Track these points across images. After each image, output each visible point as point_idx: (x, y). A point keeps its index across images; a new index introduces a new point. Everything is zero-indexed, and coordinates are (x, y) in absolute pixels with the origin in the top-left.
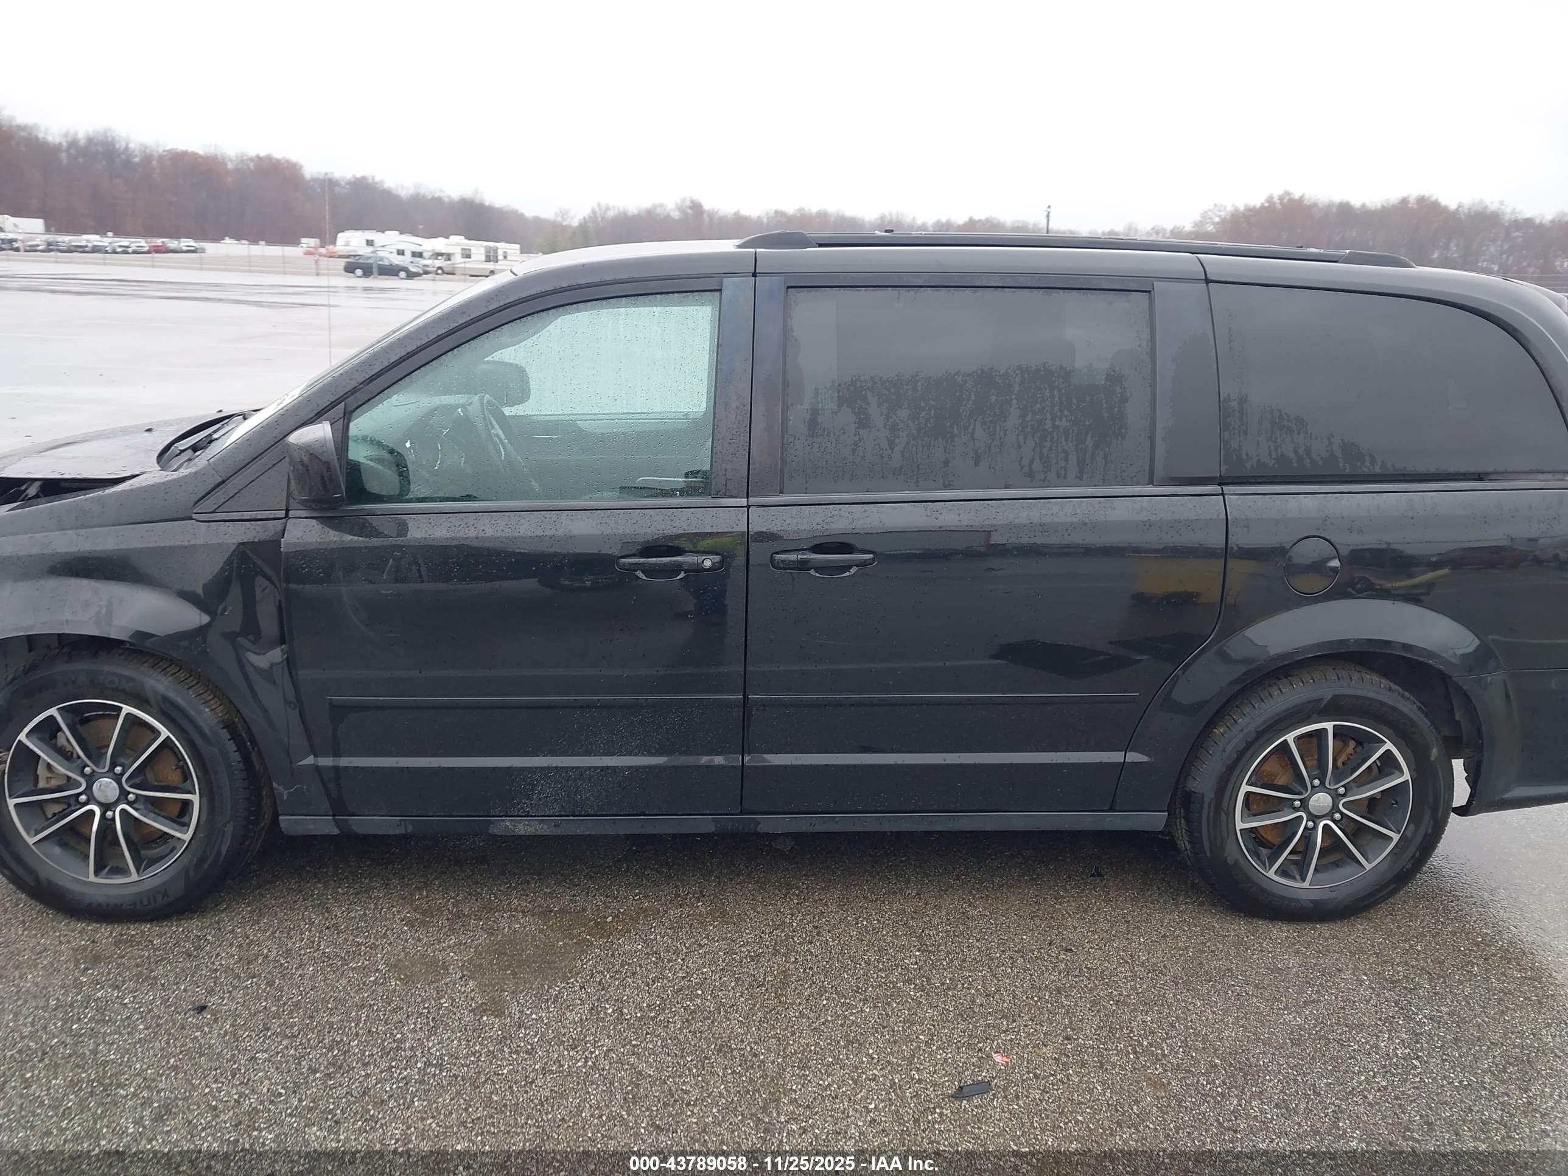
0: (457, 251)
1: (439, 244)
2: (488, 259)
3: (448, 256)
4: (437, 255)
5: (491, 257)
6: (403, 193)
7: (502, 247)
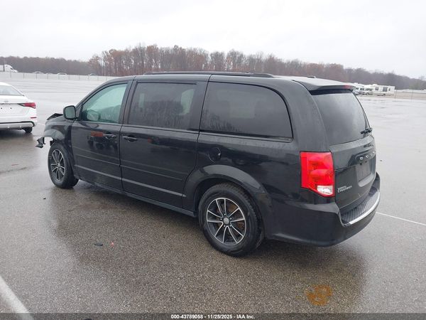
0: (374, 88)
1: (369, 86)
2: (383, 91)
3: (371, 90)
4: (368, 89)
5: (385, 90)
6: (371, 72)
7: (389, 87)
